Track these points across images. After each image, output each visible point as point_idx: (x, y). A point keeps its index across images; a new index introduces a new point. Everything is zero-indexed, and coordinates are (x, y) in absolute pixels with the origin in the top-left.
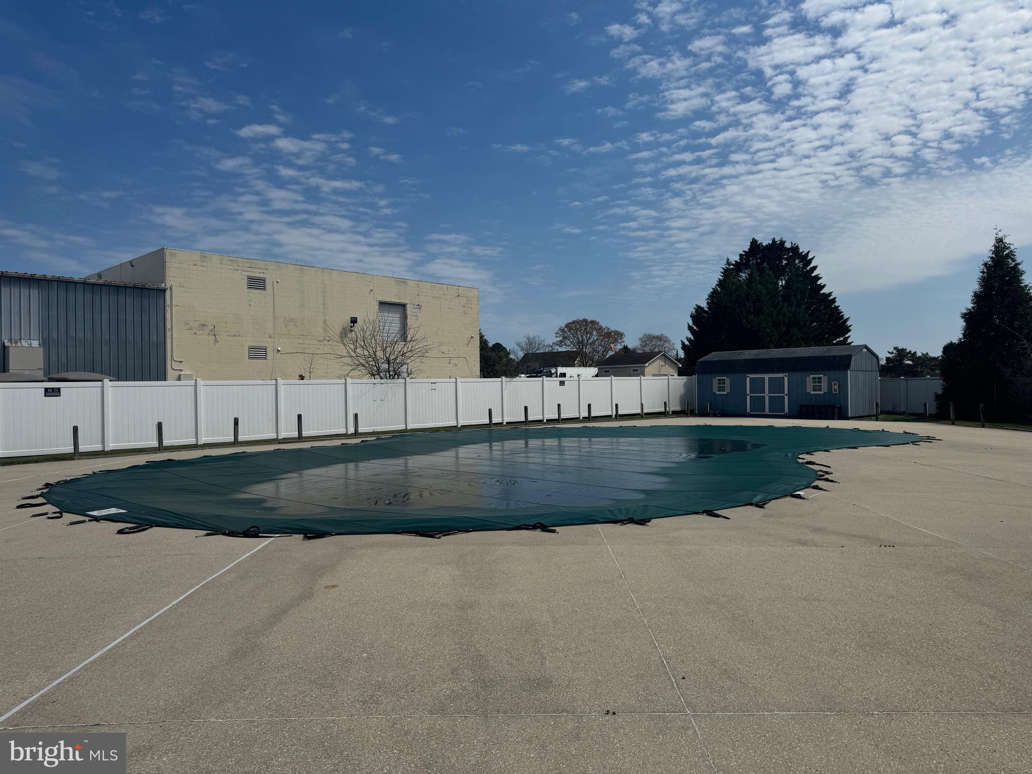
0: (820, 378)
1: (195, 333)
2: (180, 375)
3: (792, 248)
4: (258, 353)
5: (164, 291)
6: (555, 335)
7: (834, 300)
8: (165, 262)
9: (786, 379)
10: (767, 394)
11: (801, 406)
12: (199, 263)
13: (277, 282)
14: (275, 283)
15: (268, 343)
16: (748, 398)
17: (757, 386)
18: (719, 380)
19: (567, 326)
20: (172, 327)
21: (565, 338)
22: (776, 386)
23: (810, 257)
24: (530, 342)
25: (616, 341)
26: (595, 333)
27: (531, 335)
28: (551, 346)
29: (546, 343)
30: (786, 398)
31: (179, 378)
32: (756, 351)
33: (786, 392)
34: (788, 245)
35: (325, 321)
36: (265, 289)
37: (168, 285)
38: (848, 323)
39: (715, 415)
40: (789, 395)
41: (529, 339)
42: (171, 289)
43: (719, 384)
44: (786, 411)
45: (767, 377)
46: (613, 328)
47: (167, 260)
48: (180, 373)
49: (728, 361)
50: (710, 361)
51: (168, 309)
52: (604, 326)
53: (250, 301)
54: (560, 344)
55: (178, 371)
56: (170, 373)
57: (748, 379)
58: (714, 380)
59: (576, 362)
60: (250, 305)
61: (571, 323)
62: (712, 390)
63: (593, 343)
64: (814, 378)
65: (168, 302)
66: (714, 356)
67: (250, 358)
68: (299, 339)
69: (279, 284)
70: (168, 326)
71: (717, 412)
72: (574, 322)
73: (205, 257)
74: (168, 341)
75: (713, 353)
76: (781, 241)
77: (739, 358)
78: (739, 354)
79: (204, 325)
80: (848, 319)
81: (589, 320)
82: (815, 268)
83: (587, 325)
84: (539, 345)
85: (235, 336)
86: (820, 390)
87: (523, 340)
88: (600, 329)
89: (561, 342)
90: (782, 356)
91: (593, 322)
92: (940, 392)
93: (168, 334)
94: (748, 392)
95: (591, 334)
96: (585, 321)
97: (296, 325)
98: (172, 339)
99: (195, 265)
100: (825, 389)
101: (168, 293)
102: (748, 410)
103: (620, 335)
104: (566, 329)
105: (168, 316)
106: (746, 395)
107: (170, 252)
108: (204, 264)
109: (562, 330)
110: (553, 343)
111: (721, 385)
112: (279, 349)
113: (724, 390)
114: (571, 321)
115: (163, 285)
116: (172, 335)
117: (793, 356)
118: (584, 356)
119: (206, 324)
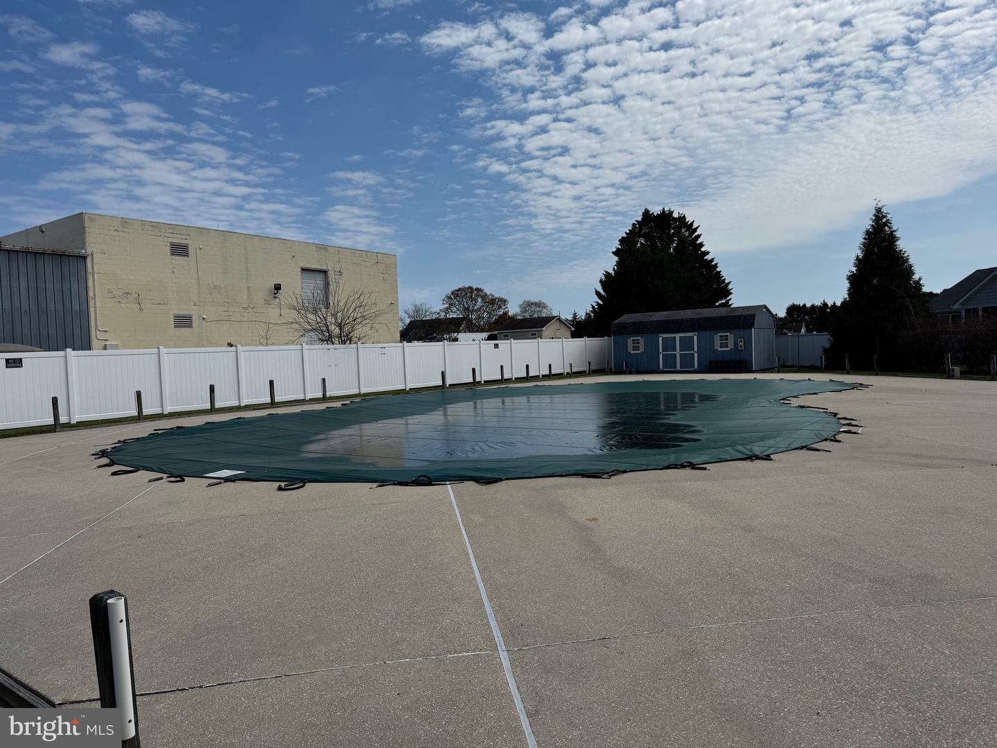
0: (727, 336)
1: (119, 302)
2: (105, 345)
3: (680, 218)
4: (183, 321)
5: (85, 258)
6: (442, 302)
7: (716, 266)
8: (83, 227)
9: (695, 337)
10: (678, 352)
11: (711, 362)
12: (120, 229)
13: (200, 249)
14: (198, 249)
15: (194, 312)
16: (661, 355)
17: (669, 345)
18: (633, 340)
19: (453, 293)
20: (94, 295)
21: (451, 305)
22: (687, 344)
23: (695, 226)
24: (417, 310)
25: (500, 307)
26: (479, 300)
27: (418, 303)
28: (438, 313)
29: (433, 310)
30: (696, 355)
31: (105, 348)
32: (666, 313)
33: (696, 349)
34: (676, 215)
35: (249, 287)
36: (187, 256)
37: (89, 252)
38: (730, 287)
39: (631, 373)
40: (698, 352)
41: (415, 306)
42: (92, 255)
43: (633, 343)
44: (696, 366)
45: (678, 336)
46: (497, 295)
47: (87, 226)
48: (107, 343)
49: (642, 322)
50: (624, 323)
51: (90, 277)
52: (488, 293)
53: (174, 268)
54: (447, 310)
55: (103, 341)
56: (95, 342)
57: (660, 339)
58: (629, 340)
59: (461, 328)
60: (174, 272)
61: (457, 291)
62: (627, 350)
63: (479, 310)
64: (721, 336)
65: (90, 270)
66: (626, 318)
67: (176, 327)
68: (224, 306)
69: (202, 250)
70: (91, 294)
71: (633, 370)
72: (459, 290)
73: (126, 222)
74: (92, 310)
75: (625, 316)
76: (669, 211)
77: (651, 320)
78: (650, 316)
79: (128, 293)
80: (729, 283)
81: (474, 288)
82: (699, 236)
83: (472, 292)
84: (426, 312)
85: (160, 304)
86: (727, 347)
87: (411, 308)
88: (484, 297)
89: (447, 309)
90: (691, 317)
91: (478, 290)
92: (827, 346)
93: (91, 303)
94: (661, 350)
95: (476, 301)
96: (471, 288)
97: (220, 292)
98: (95, 307)
99: (116, 230)
100: (731, 346)
101: (89, 260)
102: (661, 367)
103: (504, 301)
104: (452, 297)
105: (90, 284)
106: (659, 353)
107: (89, 217)
108: (126, 230)
109: (449, 298)
110: (440, 310)
111: (636, 345)
112: (204, 317)
113: (638, 350)
114: (457, 288)
115: (83, 251)
116: (95, 303)
117: (700, 316)
118: (469, 321)
119: (130, 292)
